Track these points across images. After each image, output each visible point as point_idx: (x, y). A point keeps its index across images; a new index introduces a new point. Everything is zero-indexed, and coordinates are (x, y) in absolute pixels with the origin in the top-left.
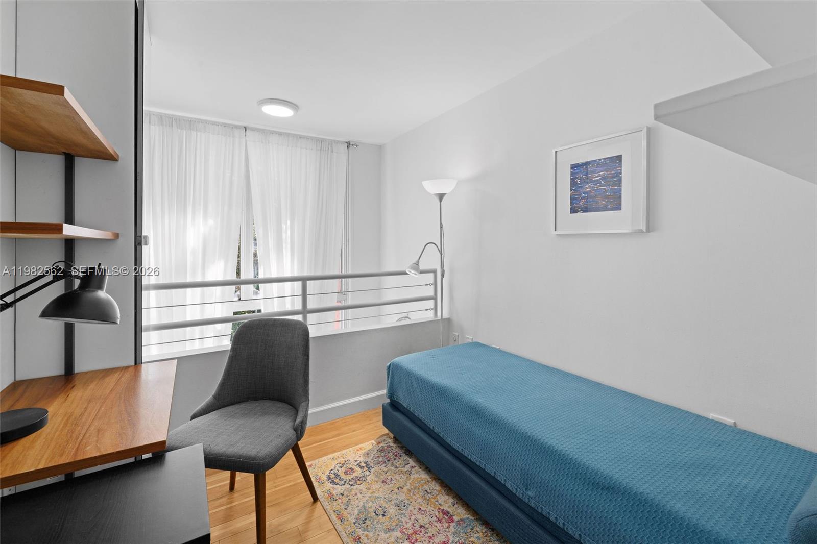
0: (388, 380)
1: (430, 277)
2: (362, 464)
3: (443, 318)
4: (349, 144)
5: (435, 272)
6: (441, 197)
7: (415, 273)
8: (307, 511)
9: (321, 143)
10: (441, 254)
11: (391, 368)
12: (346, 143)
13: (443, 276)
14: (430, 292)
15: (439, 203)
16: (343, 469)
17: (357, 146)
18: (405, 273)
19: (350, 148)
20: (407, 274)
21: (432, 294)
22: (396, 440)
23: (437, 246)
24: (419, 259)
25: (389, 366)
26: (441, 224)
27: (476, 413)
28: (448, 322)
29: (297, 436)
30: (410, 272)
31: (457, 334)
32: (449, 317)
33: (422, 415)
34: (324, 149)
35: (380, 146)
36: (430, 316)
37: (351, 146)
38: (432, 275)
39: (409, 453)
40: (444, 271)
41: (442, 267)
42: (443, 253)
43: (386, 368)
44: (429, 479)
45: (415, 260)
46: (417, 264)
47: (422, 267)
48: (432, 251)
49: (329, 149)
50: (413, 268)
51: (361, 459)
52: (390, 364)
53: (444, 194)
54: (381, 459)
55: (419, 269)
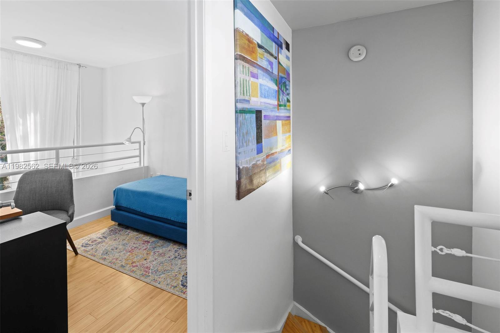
0: (114, 198)
1: (137, 145)
2: (101, 237)
3: (145, 166)
4: (80, 66)
5: (139, 143)
6: (143, 104)
7: (128, 143)
8: (73, 259)
9: (59, 63)
10: (143, 133)
11: (116, 191)
12: (78, 65)
13: (144, 144)
14: (137, 153)
15: (142, 107)
16: (90, 241)
17: (86, 68)
18: (123, 144)
19: (81, 68)
20: (124, 144)
21: (138, 154)
22: (120, 225)
23: (141, 129)
24: (131, 136)
25: (115, 190)
26: (143, 118)
27: (160, 198)
28: (148, 168)
29: (71, 219)
30: (125, 143)
31: (152, 173)
32: (147, 165)
33: (134, 207)
34: (61, 68)
35: (102, 69)
36: (137, 166)
37: (81, 67)
38: (138, 144)
39: (127, 227)
40: (145, 142)
41: (144, 140)
42: (144, 132)
43: (113, 192)
44: (138, 234)
45: (128, 137)
46: (130, 138)
47: (132, 140)
48: (138, 131)
49: (65, 67)
50: (127, 141)
51: (100, 236)
52: (115, 189)
53: (145, 103)
54: (112, 233)
55: (131, 141)
